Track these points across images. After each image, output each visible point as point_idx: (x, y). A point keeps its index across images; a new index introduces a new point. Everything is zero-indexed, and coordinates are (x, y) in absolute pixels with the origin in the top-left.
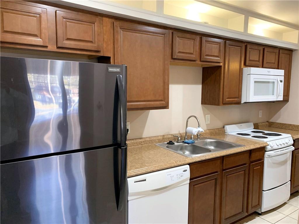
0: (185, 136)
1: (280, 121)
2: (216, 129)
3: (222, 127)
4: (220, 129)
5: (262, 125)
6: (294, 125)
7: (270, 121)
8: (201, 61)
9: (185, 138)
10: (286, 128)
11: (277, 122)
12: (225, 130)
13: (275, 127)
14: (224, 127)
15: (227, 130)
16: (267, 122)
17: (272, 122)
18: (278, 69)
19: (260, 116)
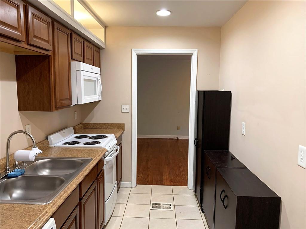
0: (6, 166)
1: (94, 121)
2: (39, 143)
3: (45, 139)
4: (43, 142)
5: (79, 128)
6: (107, 124)
7: (83, 122)
8: (28, 44)
9: (6, 169)
10: (101, 128)
11: (91, 123)
12: (49, 142)
13: (89, 128)
14: (47, 138)
15: (52, 141)
16: (81, 123)
17: (86, 123)
18: (93, 65)
19: (76, 118)
